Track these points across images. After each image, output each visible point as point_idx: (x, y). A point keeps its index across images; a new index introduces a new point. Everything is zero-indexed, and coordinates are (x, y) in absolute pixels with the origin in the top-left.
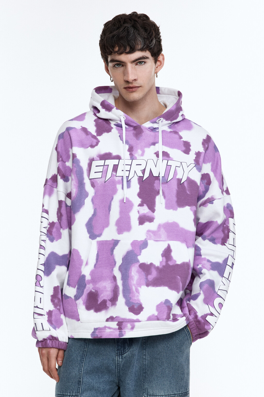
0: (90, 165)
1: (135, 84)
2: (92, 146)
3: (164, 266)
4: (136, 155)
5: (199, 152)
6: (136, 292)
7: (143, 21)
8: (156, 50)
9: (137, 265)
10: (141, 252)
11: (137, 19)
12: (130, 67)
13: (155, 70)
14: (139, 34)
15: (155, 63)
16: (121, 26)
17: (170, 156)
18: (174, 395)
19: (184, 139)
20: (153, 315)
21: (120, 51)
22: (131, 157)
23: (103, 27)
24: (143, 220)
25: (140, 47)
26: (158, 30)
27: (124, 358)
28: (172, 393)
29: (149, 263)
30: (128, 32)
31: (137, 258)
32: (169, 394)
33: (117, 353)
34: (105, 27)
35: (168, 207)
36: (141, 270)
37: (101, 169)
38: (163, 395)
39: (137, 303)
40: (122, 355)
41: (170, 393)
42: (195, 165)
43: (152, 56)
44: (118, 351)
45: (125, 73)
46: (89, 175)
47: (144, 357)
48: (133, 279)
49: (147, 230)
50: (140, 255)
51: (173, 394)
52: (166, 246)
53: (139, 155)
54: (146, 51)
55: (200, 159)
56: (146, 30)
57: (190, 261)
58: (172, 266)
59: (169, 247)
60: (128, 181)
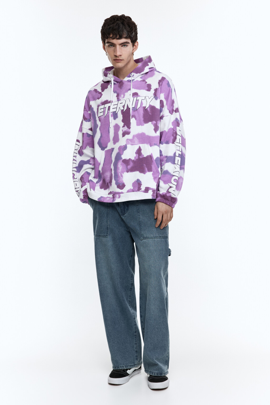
0: (98, 109)
1: (120, 58)
2: (99, 98)
3: (137, 159)
4: (120, 98)
5: (156, 89)
6: (121, 176)
7: (128, 20)
8: (134, 39)
9: (121, 161)
10: (123, 152)
11: (125, 19)
12: (118, 47)
13: (133, 51)
14: (125, 28)
15: (133, 46)
16: (115, 22)
17: (139, 94)
19: (148, 83)
20: (131, 189)
21: (113, 37)
22: (118, 100)
23: (104, 21)
24: (124, 134)
25: (125, 36)
26: (136, 27)
27: (125, 216)
28: (159, 235)
29: (128, 159)
30: (119, 26)
31: (121, 157)
32: (157, 236)
34: (105, 21)
35: (138, 124)
36: (123, 163)
37: (102, 110)
39: (122, 183)
40: (123, 215)
42: (154, 97)
43: (131, 42)
44: (122, 213)
45: (115, 51)
46: (98, 115)
47: (139, 217)
48: (119, 169)
49: (126, 139)
50: (123, 154)
52: (138, 147)
53: (122, 98)
54: (128, 39)
55: (157, 93)
56: (129, 26)
57: (152, 154)
58: (142, 158)
59: (140, 147)
60: (116, 114)
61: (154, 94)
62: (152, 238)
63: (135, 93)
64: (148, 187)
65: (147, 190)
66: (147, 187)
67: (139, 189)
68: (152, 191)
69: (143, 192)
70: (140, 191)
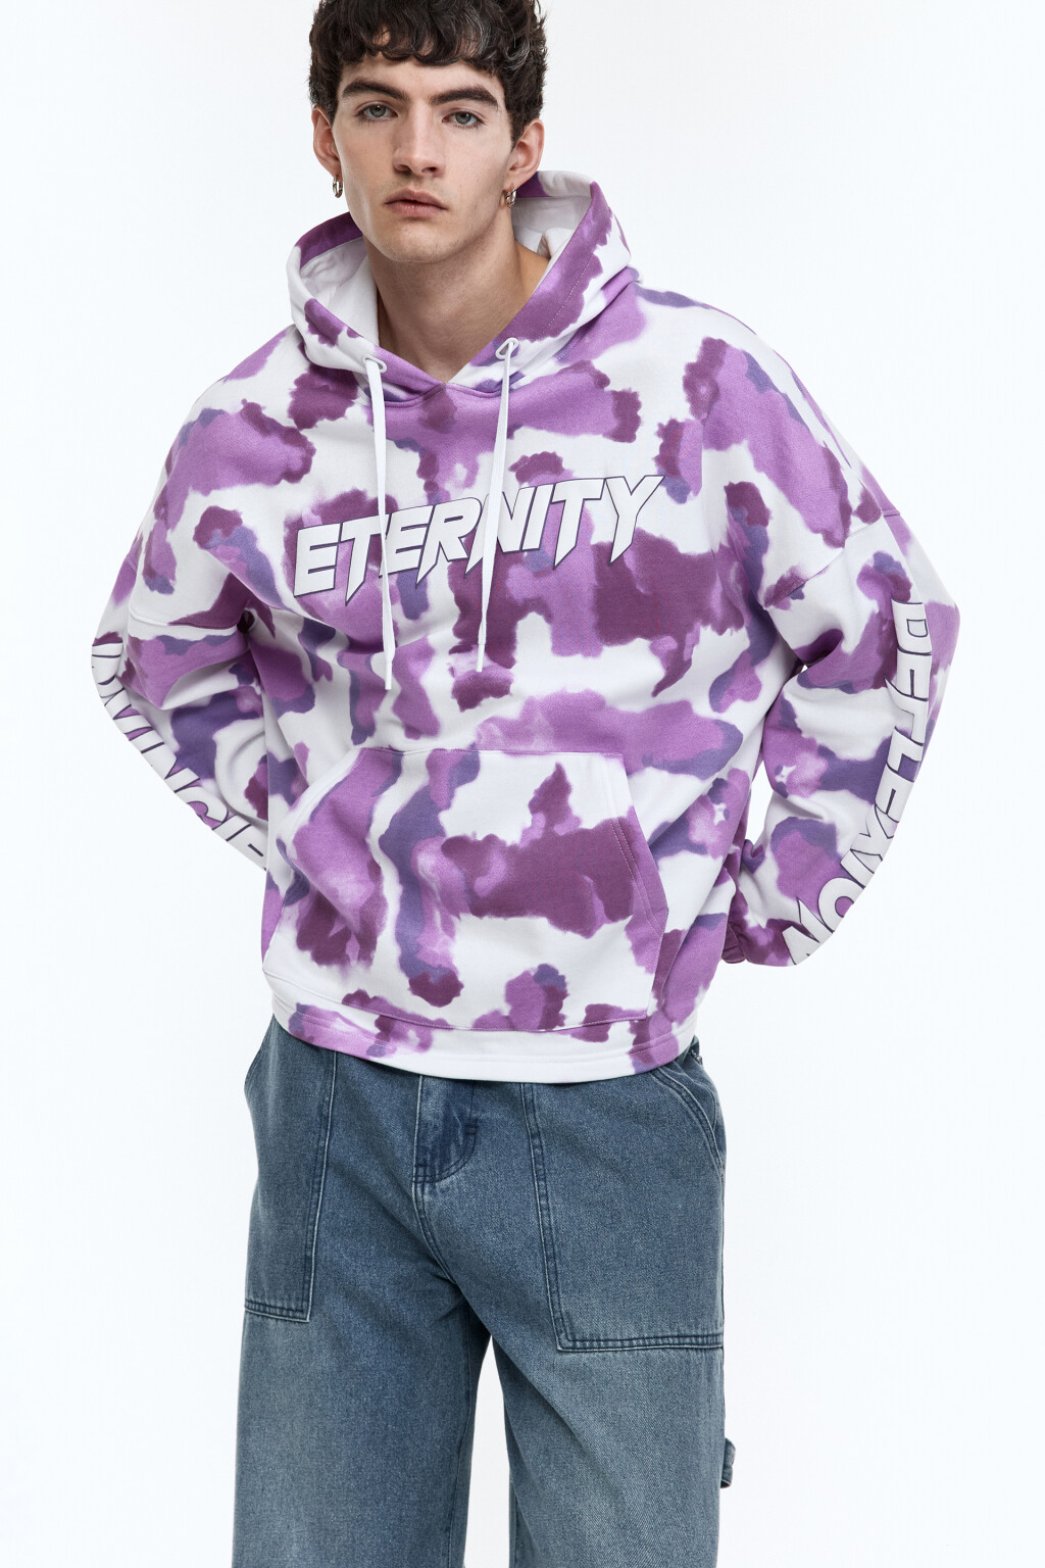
0: (291, 545)
2: (294, 476)
4: (448, 486)
5: (673, 423)
9: (436, 846)
12: (421, 118)
17: (565, 465)
18: (678, 1337)
19: (615, 386)
20: (497, 1012)
22: (430, 497)
24: (470, 694)
27: (442, 1191)
28: (672, 1329)
29: (480, 837)
31: (436, 819)
32: (660, 1334)
33: (417, 1176)
36: (448, 861)
37: (328, 556)
38: (635, 1339)
39: (440, 966)
40: (432, 1182)
41: (662, 1331)
42: (661, 478)
45: (401, 140)
46: (292, 583)
47: (543, 1202)
51: (676, 1334)
52: (547, 772)
53: (457, 486)
54: (489, 73)
55: (678, 450)
57: (632, 811)
58: (567, 837)
59: (559, 776)
60: (417, 585)
61: (660, 460)
62: (627, 1345)
63: (545, 455)
64: (601, 1002)
65: (597, 1023)
66: (595, 1002)
67: (551, 1020)
68: (632, 1030)
69: (574, 1035)
70: (558, 1028)
